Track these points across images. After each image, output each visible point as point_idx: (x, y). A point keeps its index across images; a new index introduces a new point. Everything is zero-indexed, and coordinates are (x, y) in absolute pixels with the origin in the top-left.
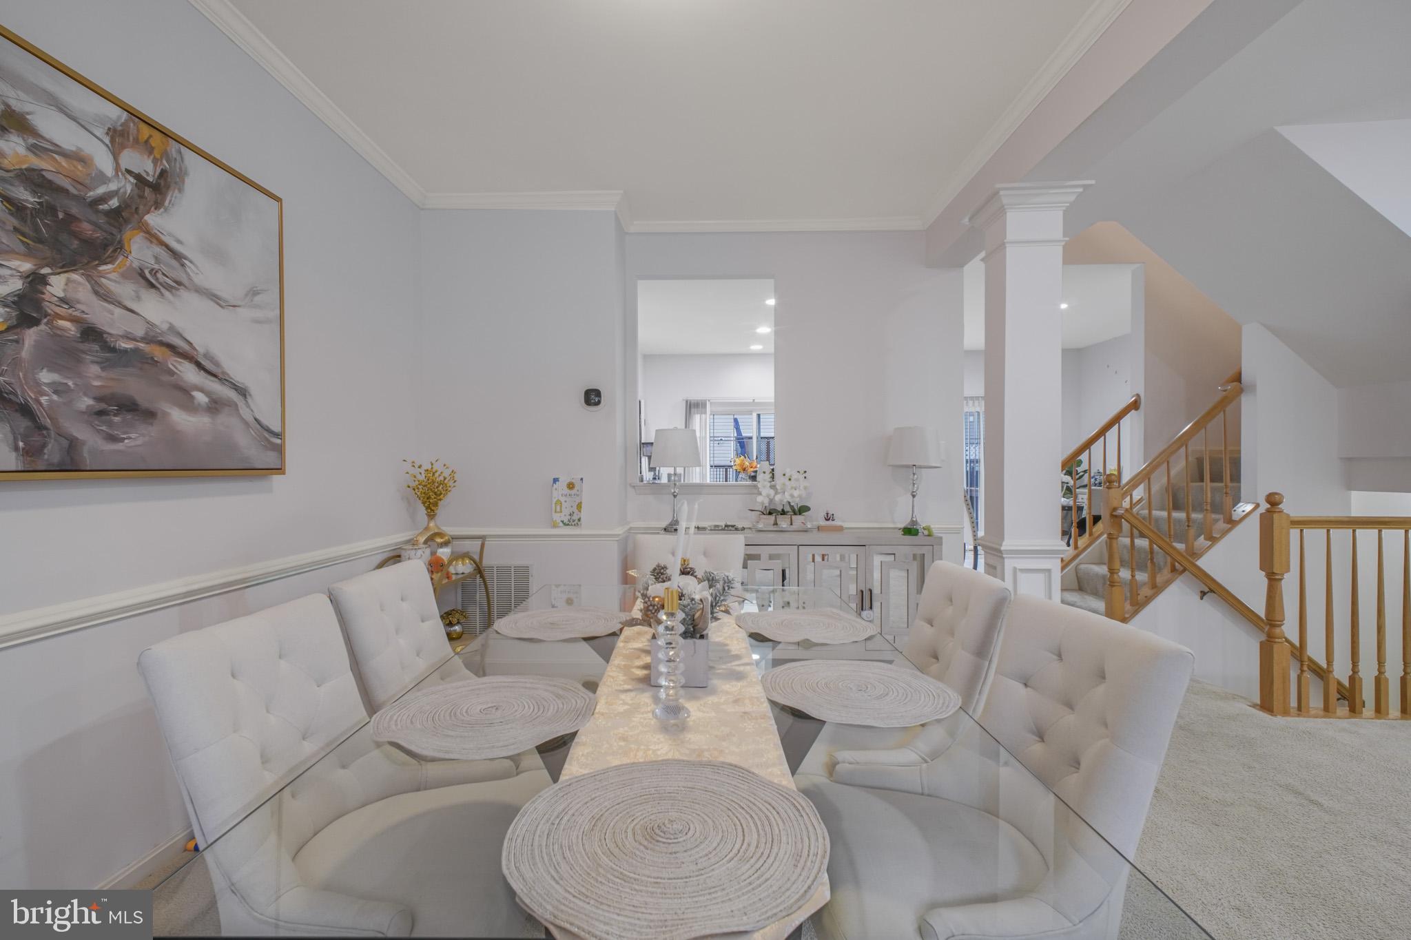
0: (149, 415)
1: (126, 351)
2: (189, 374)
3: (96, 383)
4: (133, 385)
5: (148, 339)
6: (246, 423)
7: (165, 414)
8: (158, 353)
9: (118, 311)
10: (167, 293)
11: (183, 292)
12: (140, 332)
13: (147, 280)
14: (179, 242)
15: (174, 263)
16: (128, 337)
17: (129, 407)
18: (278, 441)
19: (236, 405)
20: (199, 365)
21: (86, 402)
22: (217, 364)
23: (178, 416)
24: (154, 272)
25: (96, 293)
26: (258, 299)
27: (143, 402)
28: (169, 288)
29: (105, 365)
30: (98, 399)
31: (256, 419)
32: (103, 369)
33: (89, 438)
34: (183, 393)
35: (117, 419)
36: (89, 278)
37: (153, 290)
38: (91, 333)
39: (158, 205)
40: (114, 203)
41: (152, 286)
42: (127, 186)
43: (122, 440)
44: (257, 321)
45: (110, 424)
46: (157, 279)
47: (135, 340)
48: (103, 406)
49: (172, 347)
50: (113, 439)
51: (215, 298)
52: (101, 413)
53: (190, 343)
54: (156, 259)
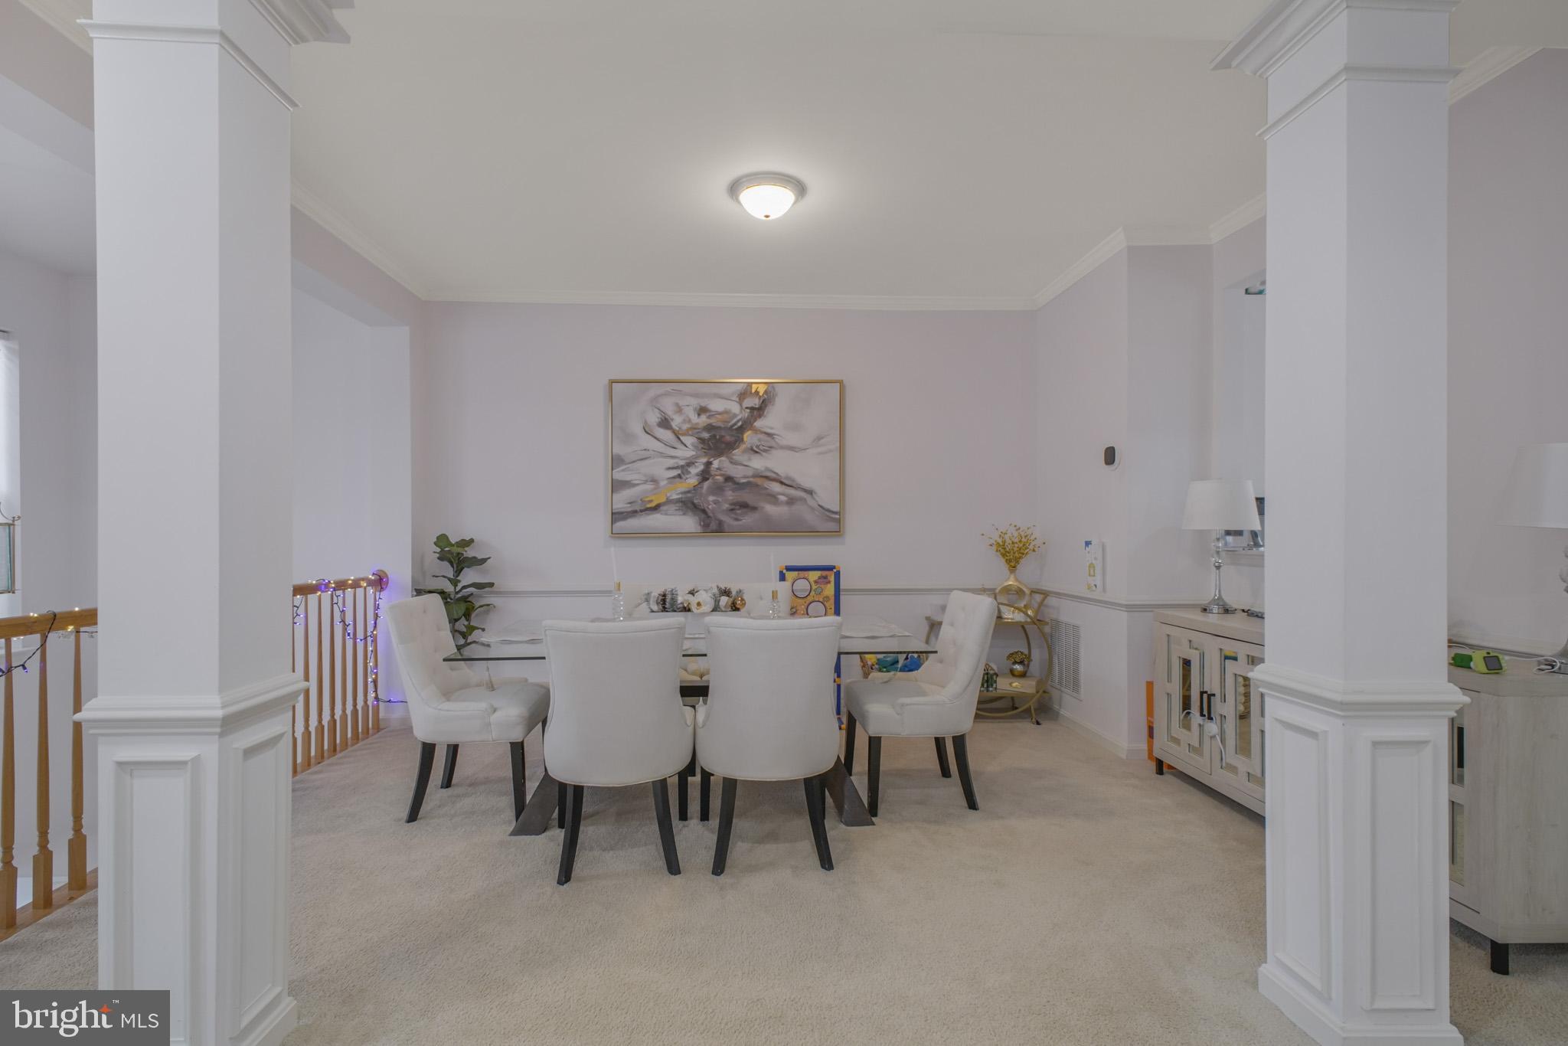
0: (754, 509)
1: (743, 483)
2: (776, 487)
3: (731, 498)
4: (746, 496)
5: (754, 476)
6: (813, 509)
7: (763, 508)
8: (759, 481)
9: (740, 467)
10: (764, 454)
11: (774, 452)
12: (750, 473)
13: (754, 451)
14: (772, 428)
15: (769, 439)
16: (745, 477)
17: (744, 506)
18: (838, 516)
19: (805, 499)
20: (782, 483)
21: (726, 506)
22: (793, 481)
23: (770, 509)
24: (757, 447)
25: (731, 462)
26: (822, 441)
27: (751, 503)
28: (765, 451)
29: (733, 490)
30: (731, 504)
31: (819, 505)
32: (733, 492)
33: (727, 520)
34: (773, 498)
35: (738, 512)
36: (727, 457)
37: (757, 455)
38: (729, 479)
39: (760, 416)
40: (740, 424)
41: (757, 452)
42: (746, 414)
43: (741, 520)
44: (820, 453)
45: (736, 514)
46: (759, 449)
47: (748, 477)
48: (733, 507)
49: (767, 478)
50: (737, 520)
51: (792, 448)
52: (732, 510)
53: (775, 473)
54: (760, 440)
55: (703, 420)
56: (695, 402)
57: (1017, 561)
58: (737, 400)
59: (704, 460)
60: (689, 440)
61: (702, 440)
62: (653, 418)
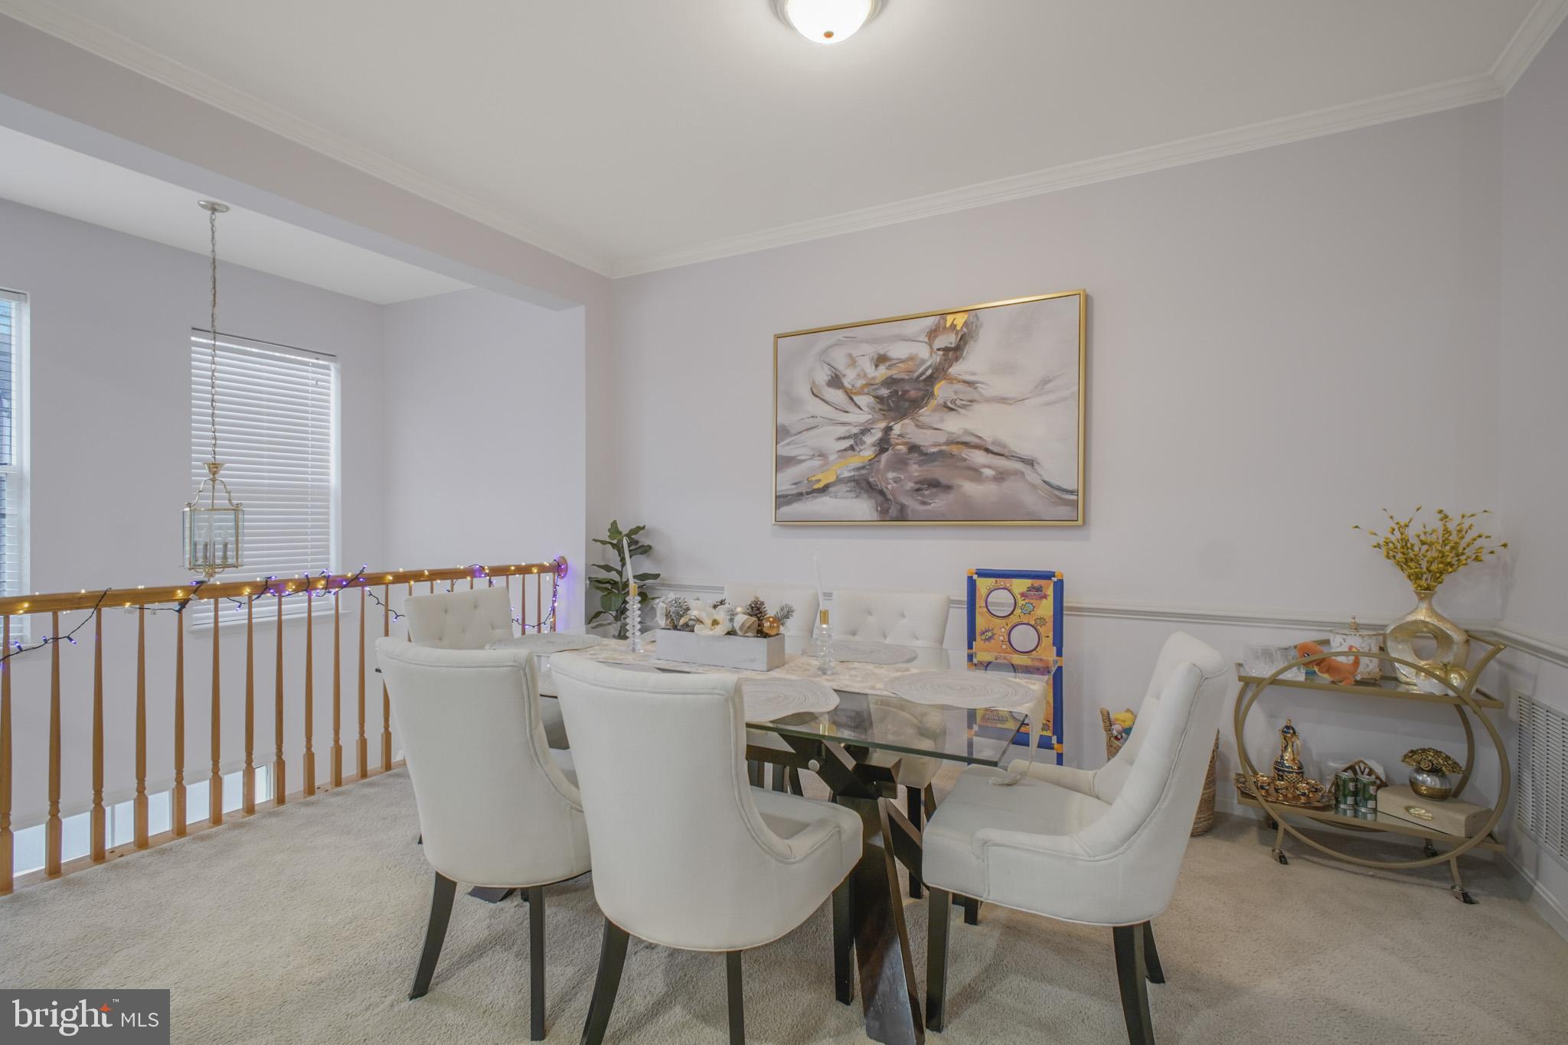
0: (948, 488)
1: (933, 453)
2: (978, 457)
3: (916, 474)
4: (937, 472)
5: (949, 443)
6: (1034, 487)
7: (961, 486)
8: (955, 449)
9: (929, 432)
10: (962, 411)
11: (976, 406)
12: (943, 439)
13: (948, 408)
14: (974, 374)
15: (970, 389)
16: (935, 445)
17: (934, 484)
18: (1074, 497)
19: (1023, 474)
20: (987, 450)
21: (910, 485)
22: (1004, 446)
23: (970, 488)
24: (953, 402)
25: (917, 426)
26: (1049, 386)
27: (944, 481)
28: (964, 407)
29: (920, 463)
30: (916, 483)
31: (1044, 482)
32: (920, 466)
33: (912, 504)
34: (974, 473)
35: (927, 492)
36: (913, 419)
37: (953, 412)
38: (913, 448)
39: (957, 359)
40: (929, 372)
41: (952, 409)
42: (938, 358)
43: (930, 504)
44: (1047, 404)
45: (923, 496)
46: (956, 405)
47: (939, 445)
48: (919, 486)
49: (966, 444)
50: (924, 503)
51: (1003, 400)
52: (918, 490)
53: (980, 437)
54: (956, 393)
55: (882, 372)
56: (871, 350)
57: (1438, 577)
58: (926, 340)
59: (883, 425)
60: (864, 400)
61: (880, 399)
62: (822, 376)
